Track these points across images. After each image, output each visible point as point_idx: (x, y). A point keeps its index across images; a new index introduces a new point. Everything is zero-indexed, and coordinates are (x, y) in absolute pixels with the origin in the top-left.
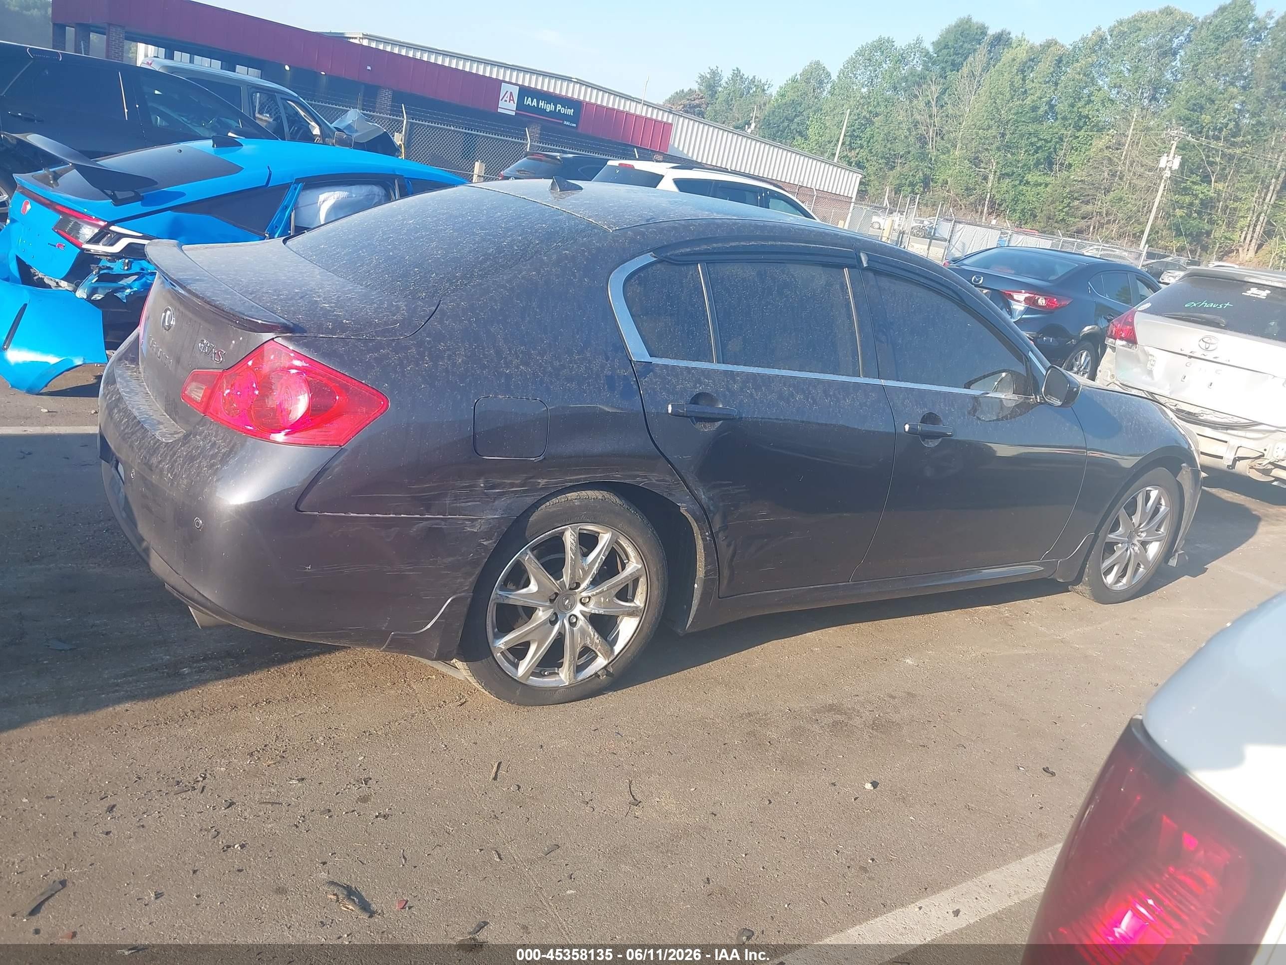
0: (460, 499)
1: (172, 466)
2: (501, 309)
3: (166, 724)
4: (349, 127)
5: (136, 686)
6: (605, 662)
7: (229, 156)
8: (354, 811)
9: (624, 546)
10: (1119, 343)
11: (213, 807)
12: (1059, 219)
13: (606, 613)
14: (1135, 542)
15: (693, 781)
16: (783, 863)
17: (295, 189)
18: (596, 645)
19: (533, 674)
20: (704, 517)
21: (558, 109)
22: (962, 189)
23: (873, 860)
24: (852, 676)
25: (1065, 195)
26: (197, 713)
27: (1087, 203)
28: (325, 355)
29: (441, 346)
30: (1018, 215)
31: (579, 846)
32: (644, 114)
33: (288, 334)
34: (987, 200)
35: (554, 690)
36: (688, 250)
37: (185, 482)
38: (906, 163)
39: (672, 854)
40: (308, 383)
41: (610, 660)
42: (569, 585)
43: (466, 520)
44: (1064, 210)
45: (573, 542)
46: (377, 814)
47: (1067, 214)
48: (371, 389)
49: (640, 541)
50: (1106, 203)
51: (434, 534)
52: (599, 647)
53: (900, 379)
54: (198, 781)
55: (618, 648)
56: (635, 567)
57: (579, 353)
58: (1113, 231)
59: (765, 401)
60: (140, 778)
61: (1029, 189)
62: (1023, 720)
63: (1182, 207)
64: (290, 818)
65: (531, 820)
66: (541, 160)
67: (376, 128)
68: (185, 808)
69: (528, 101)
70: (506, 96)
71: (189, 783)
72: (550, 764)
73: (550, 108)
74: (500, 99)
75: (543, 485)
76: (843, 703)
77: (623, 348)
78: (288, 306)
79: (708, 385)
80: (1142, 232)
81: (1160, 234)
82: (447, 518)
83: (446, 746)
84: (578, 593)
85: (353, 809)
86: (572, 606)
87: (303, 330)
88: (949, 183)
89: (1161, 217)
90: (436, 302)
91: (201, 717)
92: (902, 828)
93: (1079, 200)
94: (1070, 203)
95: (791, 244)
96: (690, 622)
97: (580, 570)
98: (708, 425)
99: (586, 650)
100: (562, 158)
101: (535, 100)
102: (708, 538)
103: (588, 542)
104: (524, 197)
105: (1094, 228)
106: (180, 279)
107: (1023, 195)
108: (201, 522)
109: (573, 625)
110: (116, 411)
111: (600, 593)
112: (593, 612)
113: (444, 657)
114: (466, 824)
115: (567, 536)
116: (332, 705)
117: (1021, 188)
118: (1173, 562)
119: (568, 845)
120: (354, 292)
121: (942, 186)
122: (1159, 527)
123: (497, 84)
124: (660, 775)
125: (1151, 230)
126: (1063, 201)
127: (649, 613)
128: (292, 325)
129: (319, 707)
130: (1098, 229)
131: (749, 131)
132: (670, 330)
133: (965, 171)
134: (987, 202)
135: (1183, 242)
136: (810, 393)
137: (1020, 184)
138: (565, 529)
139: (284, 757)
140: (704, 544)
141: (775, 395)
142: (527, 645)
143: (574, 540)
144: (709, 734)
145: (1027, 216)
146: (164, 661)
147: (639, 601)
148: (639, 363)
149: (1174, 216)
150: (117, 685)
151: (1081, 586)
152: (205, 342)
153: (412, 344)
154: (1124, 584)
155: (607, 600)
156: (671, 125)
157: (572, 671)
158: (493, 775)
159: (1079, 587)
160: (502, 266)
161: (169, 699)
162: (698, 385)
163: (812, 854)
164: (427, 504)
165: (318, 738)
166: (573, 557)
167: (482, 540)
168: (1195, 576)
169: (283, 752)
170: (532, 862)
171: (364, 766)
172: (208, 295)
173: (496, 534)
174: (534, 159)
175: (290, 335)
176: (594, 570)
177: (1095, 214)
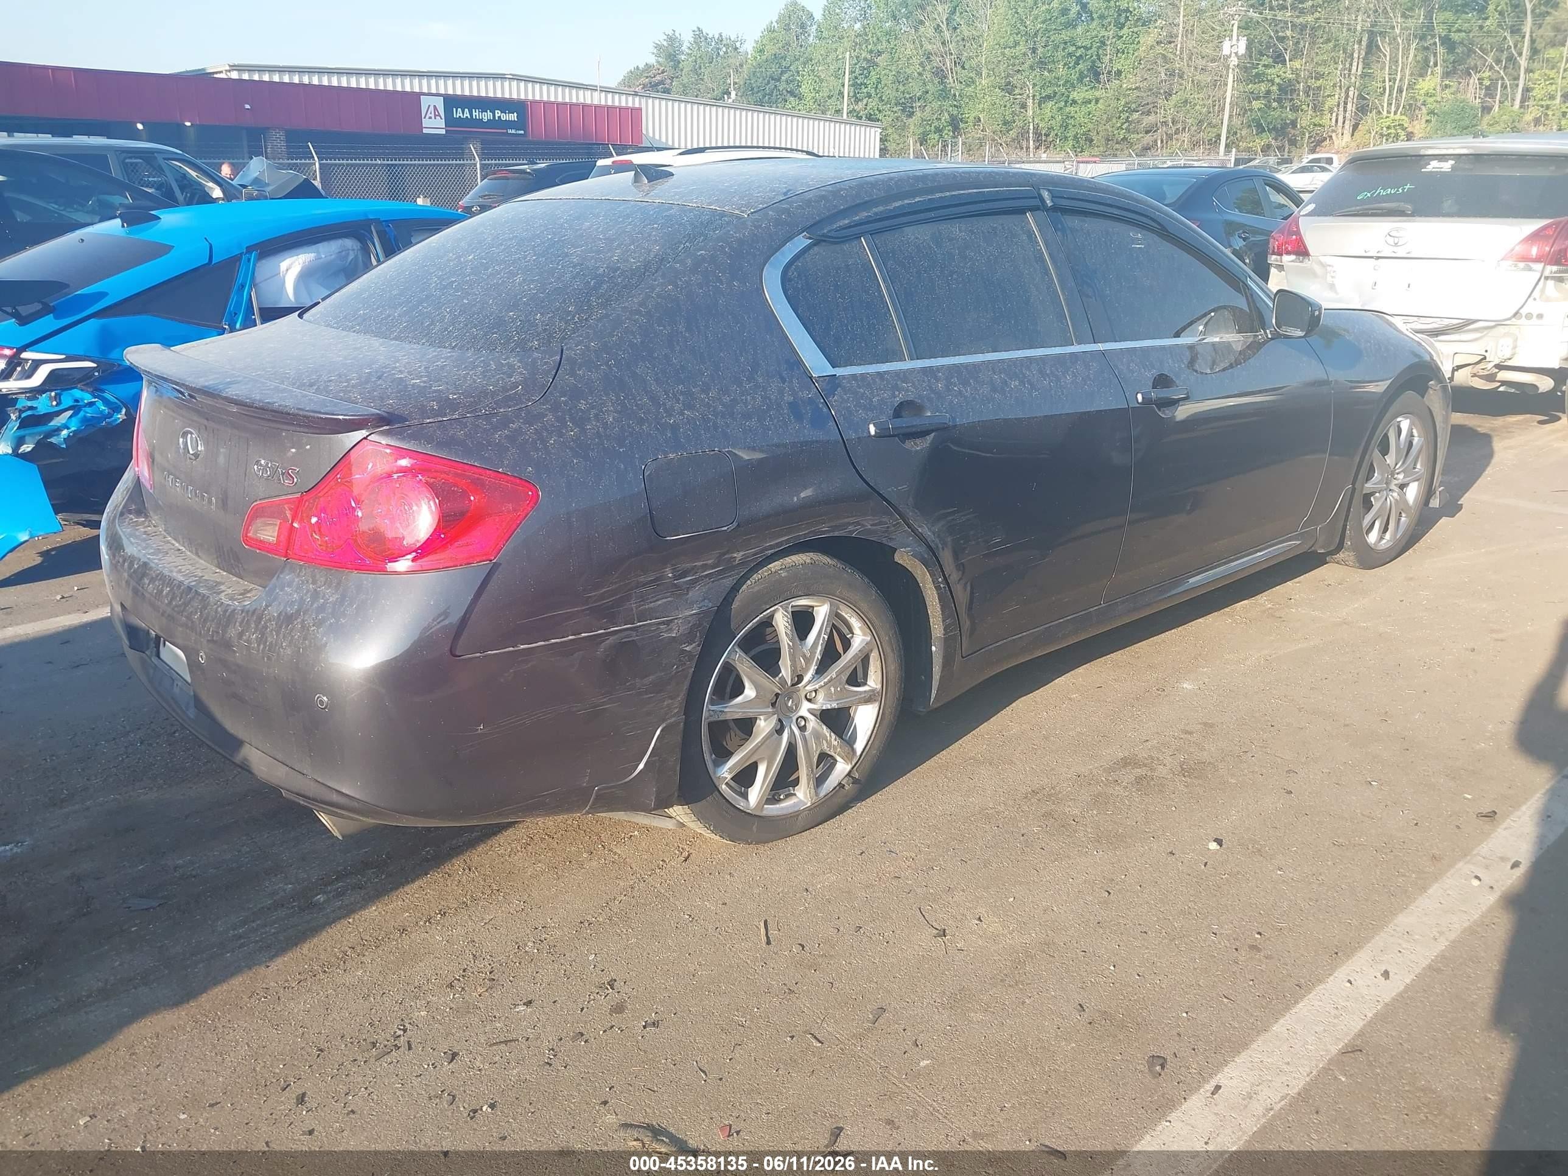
0: (648, 599)
1: (263, 634)
2: (642, 342)
3: (325, 971)
4: (256, 181)
5: (266, 933)
6: (848, 767)
7: (149, 233)
8: (612, 1027)
9: (846, 616)
10: (1286, 258)
11: (433, 1065)
12: (1120, 139)
13: (841, 706)
14: (1393, 487)
15: (1006, 889)
16: (1159, 964)
17: (249, 260)
18: (835, 748)
19: (769, 801)
20: (932, 560)
21: (497, 115)
22: (998, 125)
23: (1259, 933)
24: (1130, 718)
25: (1120, 109)
26: (358, 949)
27: (1149, 113)
28: (440, 445)
29: (582, 405)
30: (1071, 142)
31: (908, 1002)
32: (603, 103)
33: (385, 428)
34: (1031, 131)
35: (795, 816)
36: (847, 222)
37: (289, 651)
38: (925, 106)
39: (1023, 985)
40: (431, 486)
41: (853, 764)
42: (792, 680)
43: (659, 624)
44: (1124, 127)
45: (787, 625)
46: (644, 1024)
47: (1128, 130)
48: (512, 478)
49: (864, 606)
50: (1170, 109)
51: (626, 649)
52: (839, 750)
53: (1118, 339)
54: (399, 1036)
55: (859, 746)
56: (863, 640)
57: (749, 380)
58: (1184, 141)
59: (978, 397)
60: (321, 1050)
61: (1077, 109)
62: (1347, 725)
63: (1258, 98)
64: (536, 1055)
65: (836, 984)
66: (507, 179)
67: (290, 177)
68: (397, 1075)
69: (458, 113)
70: (429, 112)
71: (388, 1041)
72: (826, 908)
73: (487, 116)
74: (423, 117)
75: (740, 560)
76: (1136, 753)
77: (799, 363)
78: (368, 392)
79: (908, 391)
80: (1219, 136)
81: (1239, 135)
82: (637, 627)
83: (690, 916)
84: (801, 688)
85: (610, 1025)
86: (798, 706)
87: (401, 419)
88: (982, 119)
89: (1236, 114)
90: (558, 349)
91: (367, 954)
92: (1275, 888)
93: (1138, 111)
94: (1128, 117)
95: (962, 192)
96: (933, 696)
97: (801, 659)
98: (918, 441)
99: (823, 757)
100: (534, 170)
101: (466, 110)
102: (942, 586)
103: (802, 621)
104: (607, 198)
105: (1162, 142)
106: (206, 387)
107: (1071, 118)
108: (325, 698)
109: (802, 729)
110: (146, 581)
111: (829, 681)
112: (824, 708)
113: (662, 804)
114: (758, 1009)
115: (778, 619)
116: (525, 898)
117: (1068, 109)
118: (1435, 503)
119: (894, 1004)
120: (442, 358)
121: (974, 126)
122: (1415, 464)
123: (414, 98)
124: (963, 891)
125: (1228, 132)
126: (1120, 117)
127: (888, 695)
128: (385, 414)
129: (511, 905)
130: (1167, 142)
131: (730, 101)
133: (997, 101)
134: (1031, 135)
135: (1268, 138)
136: (1024, 377)
137: (1066, 106)
138: (775, 611)
139: (494, 980)
140: (938, 594)
141: (987, 388)
142: (753, 767)
143: (788, 622)
144: (998, 827)
145: (1082, 142)
146: (287, 892)
147: (874, 681)
148: (822, 379)
149: (1251, 110)
150: (240, 937)
151: (1343, 552)
152: (263, 462)
153: (546, 410)
154: (1388, 541)
155: (839, 689)
156: (640, 109)
157: (812, 787)
158: (764, 939)
159: (1341, 555)
160: (625, 287)
161: (315, 940)
162: (897, 393)
163: (1186, 944)
164: (608, 614)
165: (526, 945)
166: (791, 644)
167: (684, 646)
168: (1453, 517)
169: (490, 973)
170: (860, 1037)
171: (600, 966)
172: (258, 398)
173: (698, 634)
174: (495, 179)
175: (388, 427)
176: (818, 655)
177: (1159, 124)
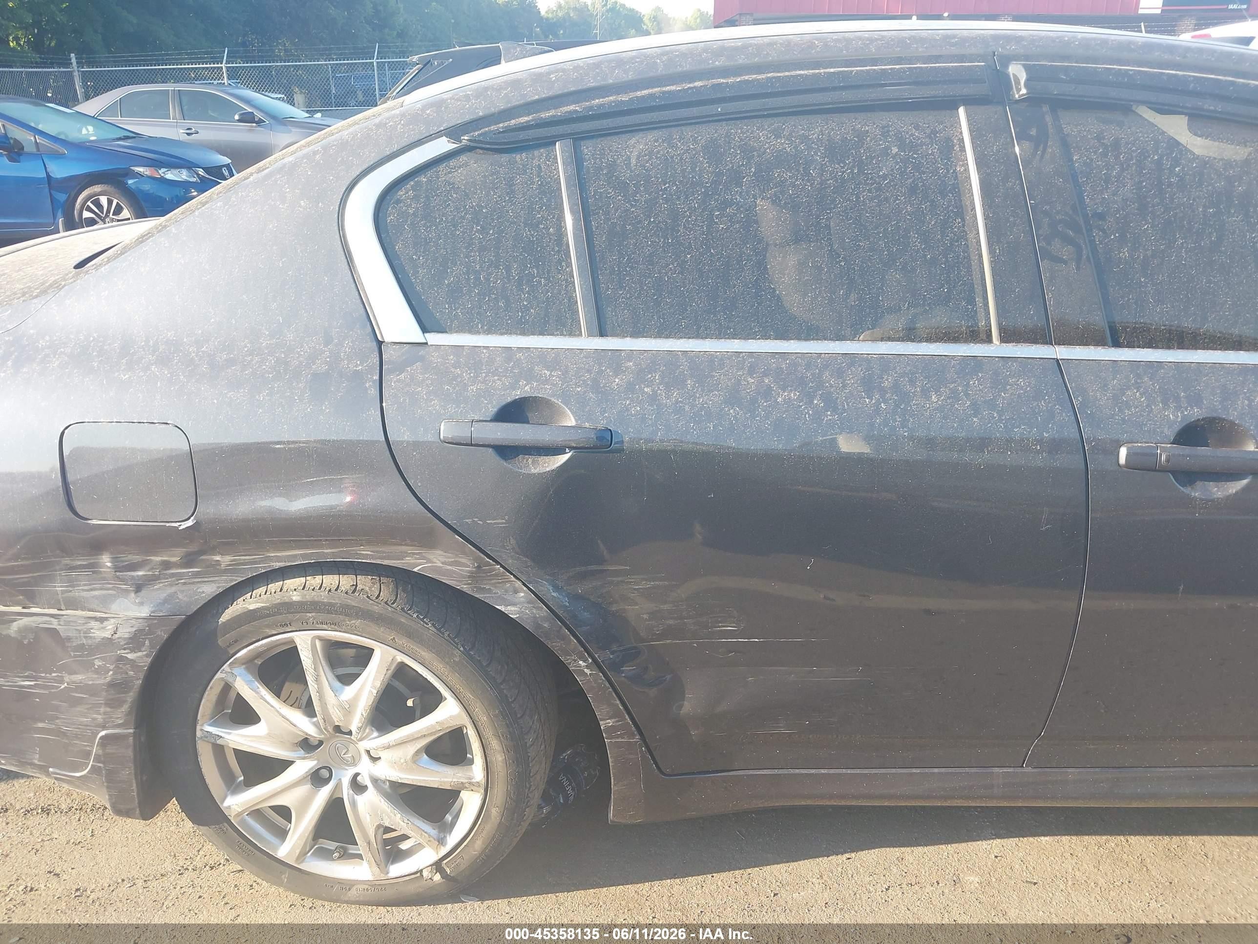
0: (79, 585)
6: (435, 856)
18: (404, 828)
19: (313, 854)
35: (347, 885)
41: (444, 853)
42: (328, 729)
43: (90, 618)
45: (309, 662)
51: (44, 637)
52: (411, 832)
75: (229, 565)
79: (547, 381)
84: (356, 741)
97: (335, 708)
98: (539, 460)
109: (360, 789)
112: (393, 779)
132: (477, 279)
136: (820, 386)
138: (291, 639)
141: (718, 396)
143: (318, 654)
148: (396, 346)
157: (372, 861)
162: (522, 383)
164: (30, 591)
166: (315, 686)
167: (125, 652)
173: (149, 642)
